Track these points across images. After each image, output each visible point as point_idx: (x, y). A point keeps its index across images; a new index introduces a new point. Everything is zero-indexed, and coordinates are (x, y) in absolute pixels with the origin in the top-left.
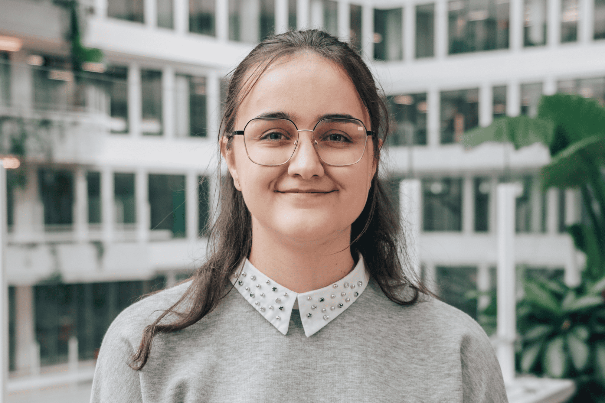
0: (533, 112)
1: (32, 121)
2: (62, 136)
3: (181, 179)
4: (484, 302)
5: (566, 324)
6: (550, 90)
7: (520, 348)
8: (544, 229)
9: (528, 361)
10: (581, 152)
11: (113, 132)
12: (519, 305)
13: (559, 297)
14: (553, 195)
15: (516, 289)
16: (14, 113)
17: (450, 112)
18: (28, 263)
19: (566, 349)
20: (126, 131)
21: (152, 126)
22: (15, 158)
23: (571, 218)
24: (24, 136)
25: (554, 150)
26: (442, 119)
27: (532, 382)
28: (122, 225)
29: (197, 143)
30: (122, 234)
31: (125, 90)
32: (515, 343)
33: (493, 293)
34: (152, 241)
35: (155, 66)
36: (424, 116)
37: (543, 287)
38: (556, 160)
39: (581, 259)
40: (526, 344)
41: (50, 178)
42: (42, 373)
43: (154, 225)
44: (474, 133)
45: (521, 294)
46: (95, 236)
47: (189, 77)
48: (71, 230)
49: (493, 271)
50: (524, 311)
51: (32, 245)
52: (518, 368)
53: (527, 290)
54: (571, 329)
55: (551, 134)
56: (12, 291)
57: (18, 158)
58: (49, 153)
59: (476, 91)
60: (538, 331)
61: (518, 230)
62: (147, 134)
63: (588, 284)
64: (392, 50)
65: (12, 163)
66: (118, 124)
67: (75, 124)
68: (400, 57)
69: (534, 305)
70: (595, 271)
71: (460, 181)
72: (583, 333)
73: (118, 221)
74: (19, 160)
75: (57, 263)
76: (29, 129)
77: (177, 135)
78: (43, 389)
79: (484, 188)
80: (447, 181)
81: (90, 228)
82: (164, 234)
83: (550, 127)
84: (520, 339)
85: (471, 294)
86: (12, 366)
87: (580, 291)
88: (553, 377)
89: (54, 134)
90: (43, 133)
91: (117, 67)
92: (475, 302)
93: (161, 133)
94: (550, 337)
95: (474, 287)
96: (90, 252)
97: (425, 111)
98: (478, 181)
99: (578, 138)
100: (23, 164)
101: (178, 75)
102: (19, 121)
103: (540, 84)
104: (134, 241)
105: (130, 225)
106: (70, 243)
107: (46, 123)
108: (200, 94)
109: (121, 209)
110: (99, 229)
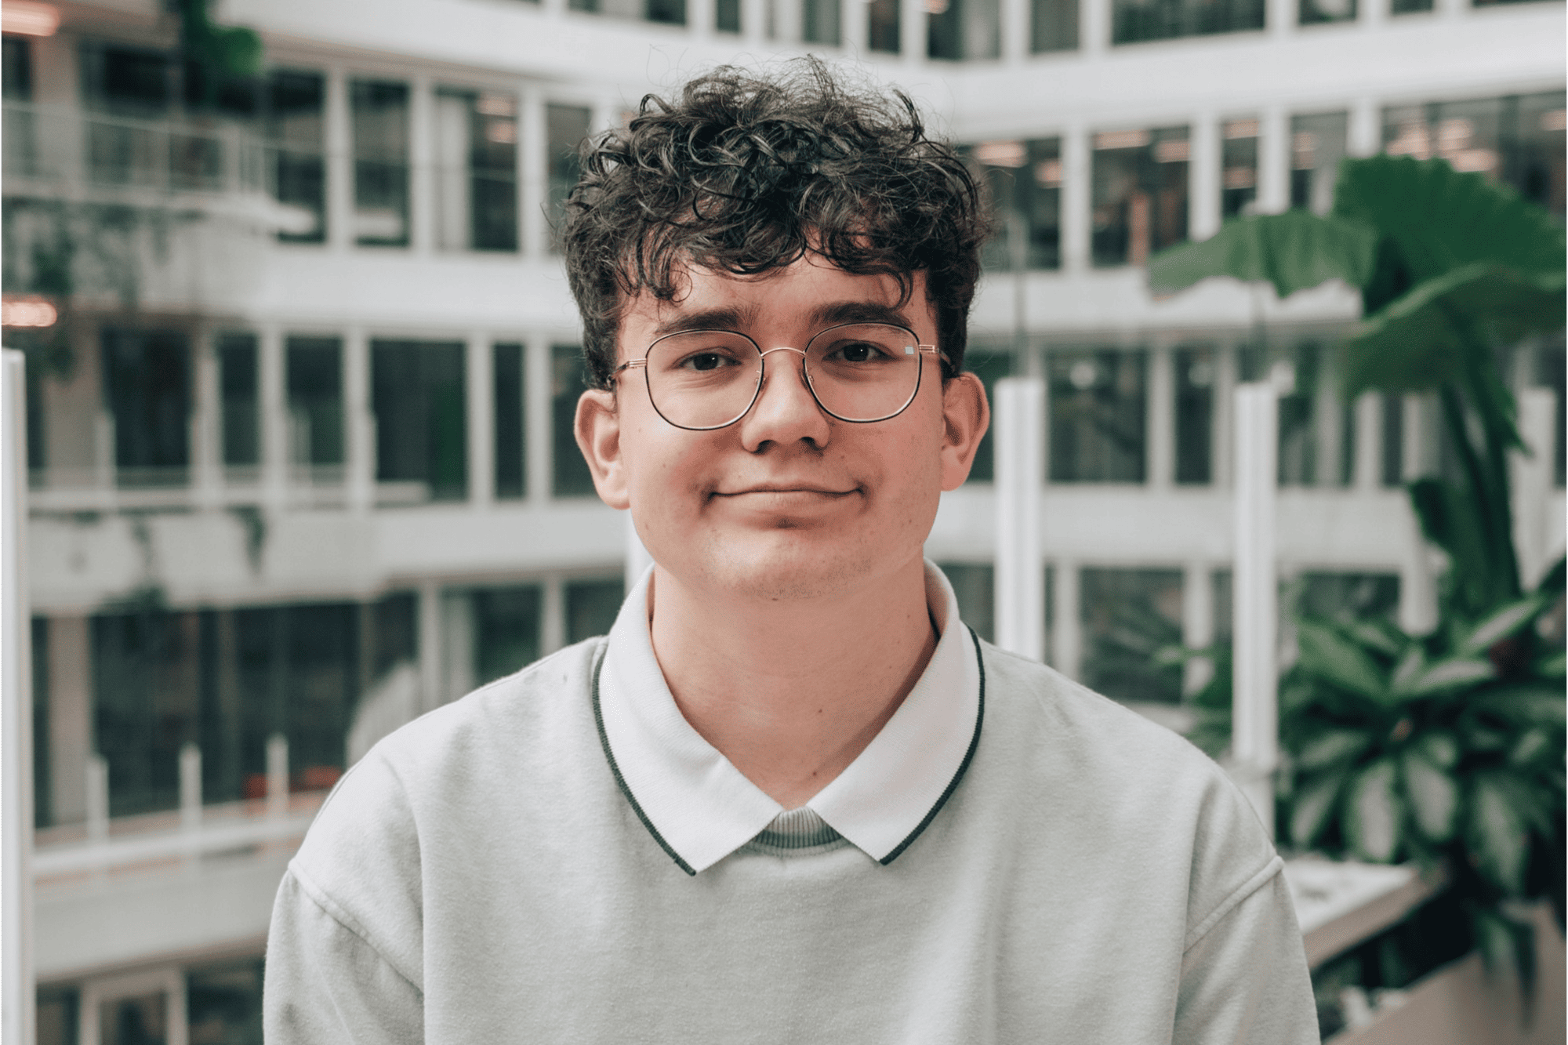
0: (1322, 200)
1: (88, 209)
2: (161, 249)
3: (454, 353)
4: (1198, 675)
5: (1402, 728)
6: (1363, 140)
7: (1285, 787)
8: (1347, 475)
9: (1307, 819)
10: (1441, 302)
11: (285, 238)
12: (1288, 681)
13: (1383, 662)
14: (1369, 410)
15: (1279, 642)
16: (42, 190)
17: (1118, 187)
18: (78, 562)
19: (1400, 789)
20: (317, 237)
21: (384, 224)
22: (45, 302)
23: (1416, 462)
24: (67, 247)
25: (1374, 300)
26: (1097, 203)
27: (1313, 872)
28: (306, 469)
29: (493, 268)
30: (307, 492)
31: (319, 137)
32: (1275, 776)
33: (1223, 649)
34: (381, 506)
35: (389, 72)
36: (1053, 196)
37: (1344, 636)
38: (1375, 325)
39: (1439, 560)
40: (1304, 779)
41: (130, 351)
42: (113, 834)
43: (387, 470)
44: (1174, 257)
45: (1291, 654)
46: (243, 494)
47: (469, 97)
48: (183, 481)
49: (1222, 580)
50: (1299, 696)
51: (88, 517)
52: (1283, 835)
53: (1305, 644)
54: (1414, 741)
55: (1366, 258)
56: (41, 628)
57: (51, 303)
58: (129, 289)
59: (1183, 132)
60: (1332, 746)
61: (1283, 478)
62: (369, 242)
63: (1458, 629)
64: (975, 34)
65: (36, 314)
66: (297, 219)
67: (192, 215)
68: (995, 51)
69: (1323, 682)
70: (1474, 594)
71: (1141, 358)
72: (1444, 751)
73: (296, 458)
74: (54, 306)
75: (150, 560)
76: (80, 228)
77: (441, 246)
78: (115, 871)
79: (1200, 375)
80: (1109, 356)
81: (229, 478)
82: (410, 490)
83: (1365, 240)
84: (1287, 765)
85: (1168, 655)
86: (42, 816)
87: (1437, 646)
88: (1369, 860)
89: (141, 242)
90: (112, 241)
91: (293, 74)
92: (1177, 672)
93: (402, 241)
94: (1363, 760)
95: (1174, 635)
96: (229, 535)
97: (1057, 182)
98: (1186, 357)
99: (1435, 270)
100: (65, 314)
101: (441, 93)
102: (55, 207)
103: (1338, 120)
104: (339, 506)
105: (330, 469)
106: (182, 510)
107: (118, 218)
108: (501, 141)
109: (305, 428)
110: (254, 478)
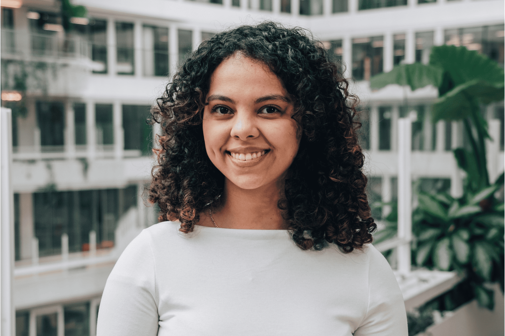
0: (426, 59)
1: (31, 63)
2: (55, 75)
4: (386, 211)
5: (451, 228)
6: (439, 40)
7: (414, 247)
8: (434, 147)
9: (421, 257)
10: (463, 92)
11: (94, 72)
12: (415, 213)
13: (446, 206)
14: (441, 126)
15: (412, 200)
16: (17, 57)
17: (360, 56)
18: (29, 176)
19: (451, 247)
20: (105, 72)
21: (126, 68)
22: (18, 93)
23: (456, 143)
24: (25, 75)
25: (442, 91)
26: (354, 61)
27: (425, 274)
28: (102, 146)
29: (161, 82)
30: (102, 153)
31: (105, 40)
32: (411, 243)
33: (394, 202)
34: (125, 158)
35: (128, 19)
37: (433, 198)
38: (443, 99)
39: (463, 174)
40: (420, 244)
41: (45, 108)
42: (40, 263)
43: (127, 146)
44: (378, 78)
45: (416, 204)
46: (81, 154)
47: (154, 28)
48: (62, 150)
49: (394, 180)
50: (418, 218)
51: (32, 162)
52: (414, 262)
53: (421, 201)
54: (455, 231)
55: (440, 78)
56: (17, 197)
57: (20, 93)
58: (45, 90)
59: (381, 38)
60: (429, 233)
61: (413, 148)
62: (122, 74)
63: (469, 196)
64: (315, 7)
65: (15, 97)
66: (99, 66)
67: (65, 66)
68: (321, 12)
69: (426, 213)
70: (474, 185)
71: (368, 110)
72: (465, 235)
73: (98, 143)
74: (21, 95)
75: (52, 175)
76: (29, 70)
77: (145, 75)
78: (41, 274)
79: (387, 115)
81: (77, 149)
82: (135, 153)
83: (440, 72)
84: (415, 239)
85: (377, 205)
86: (18, 257)
87: (463, 202)
88: (441, 270)
89: (49, 74)
90: (39, 73)
91: (97, 20)
92: (380, 210)
93: (132, 73)
94: (439, 238)
95: (379, 198)
96: (77, 167)
97: (341, 54)
98: (382, 110)
99: (462, 82)
100: (24, 97)
101: (145, 26)
102: (21, 63)
103: (431, 34)
104: (112, 158)
105: (108, 146)
106: (62, 159)
107: (41, 66)
108: (163, 41)
109: (101, 133)
110: (85, 149)
